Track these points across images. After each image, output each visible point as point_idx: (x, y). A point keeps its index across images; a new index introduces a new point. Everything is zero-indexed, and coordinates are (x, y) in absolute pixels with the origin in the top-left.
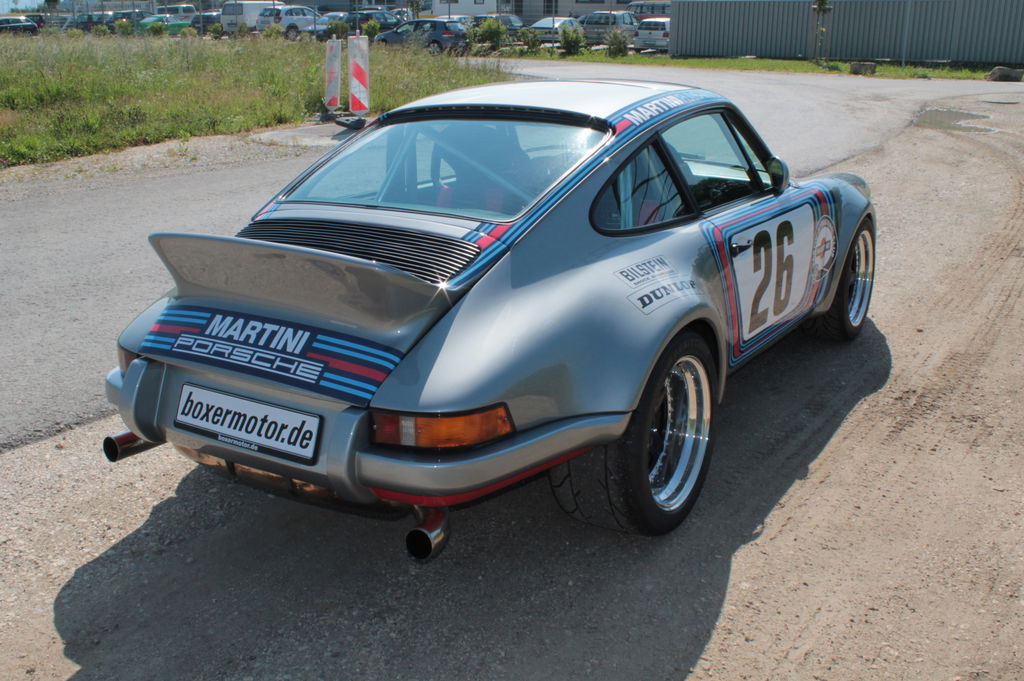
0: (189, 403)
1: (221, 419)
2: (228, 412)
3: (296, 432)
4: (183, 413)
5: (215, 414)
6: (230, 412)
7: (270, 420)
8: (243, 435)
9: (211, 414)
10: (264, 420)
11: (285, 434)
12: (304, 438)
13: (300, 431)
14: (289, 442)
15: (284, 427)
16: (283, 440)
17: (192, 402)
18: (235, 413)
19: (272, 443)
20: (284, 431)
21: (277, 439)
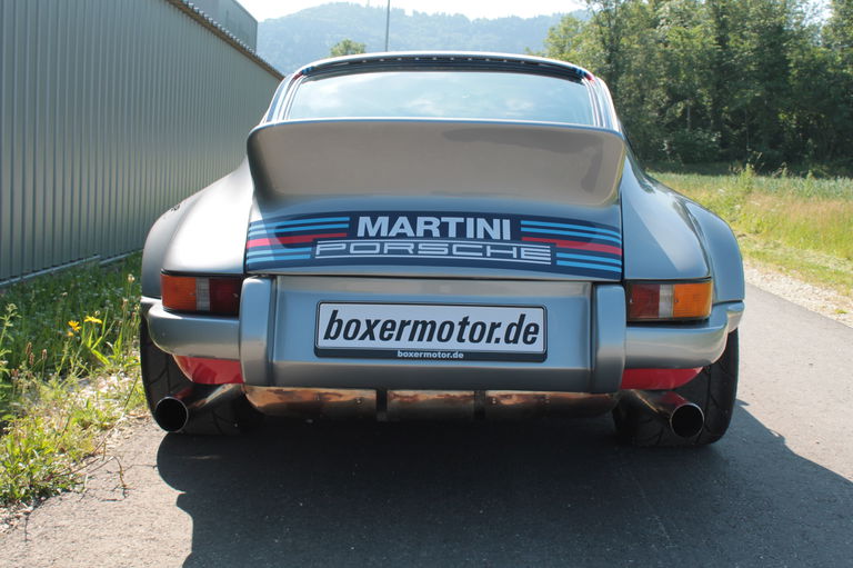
0: (335, 325)
1: (395, 333)
2: (404, 324)
3: (514, 328)
4: (327, 336)
5: (384, 329)
6: (409, 323)
7: (472, 321)
8: (435, 344)
9: (377, 331)
10: (464, 323)
11: (500, 333)
12: (527, 332)
13: (519, 326)
14: (507, 341)
15: (494, 326)
16: (497, 341)
17: (340, 322)
18: (417, 323)
19: (483, 346)
20: (497, 330)
21: (489, 341)
